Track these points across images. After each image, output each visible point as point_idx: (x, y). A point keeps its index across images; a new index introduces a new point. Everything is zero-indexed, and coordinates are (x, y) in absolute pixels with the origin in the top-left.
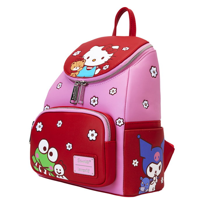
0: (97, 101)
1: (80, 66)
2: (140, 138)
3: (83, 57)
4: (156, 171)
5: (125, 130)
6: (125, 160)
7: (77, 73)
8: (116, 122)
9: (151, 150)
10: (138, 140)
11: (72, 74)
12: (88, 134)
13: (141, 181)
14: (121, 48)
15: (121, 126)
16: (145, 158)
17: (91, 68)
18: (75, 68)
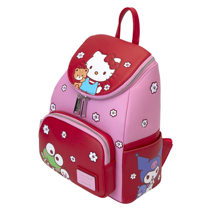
0: (99, 118)
1: (83, 76)
2: (138, 156)
3: (86, 65)
4: (153, 176)
5: (124, 151)
6: (123, 175)
7: (80, 84)
8: (116, 144)
9: (149, 162)
10: (137, 158)
11: (76, 83)
12: (89, 155)
13: (138, 189)
14: (123, 62)
15: (120, 148)
16: (142, 170)
17: (93, 83)
18: (79, 77)
